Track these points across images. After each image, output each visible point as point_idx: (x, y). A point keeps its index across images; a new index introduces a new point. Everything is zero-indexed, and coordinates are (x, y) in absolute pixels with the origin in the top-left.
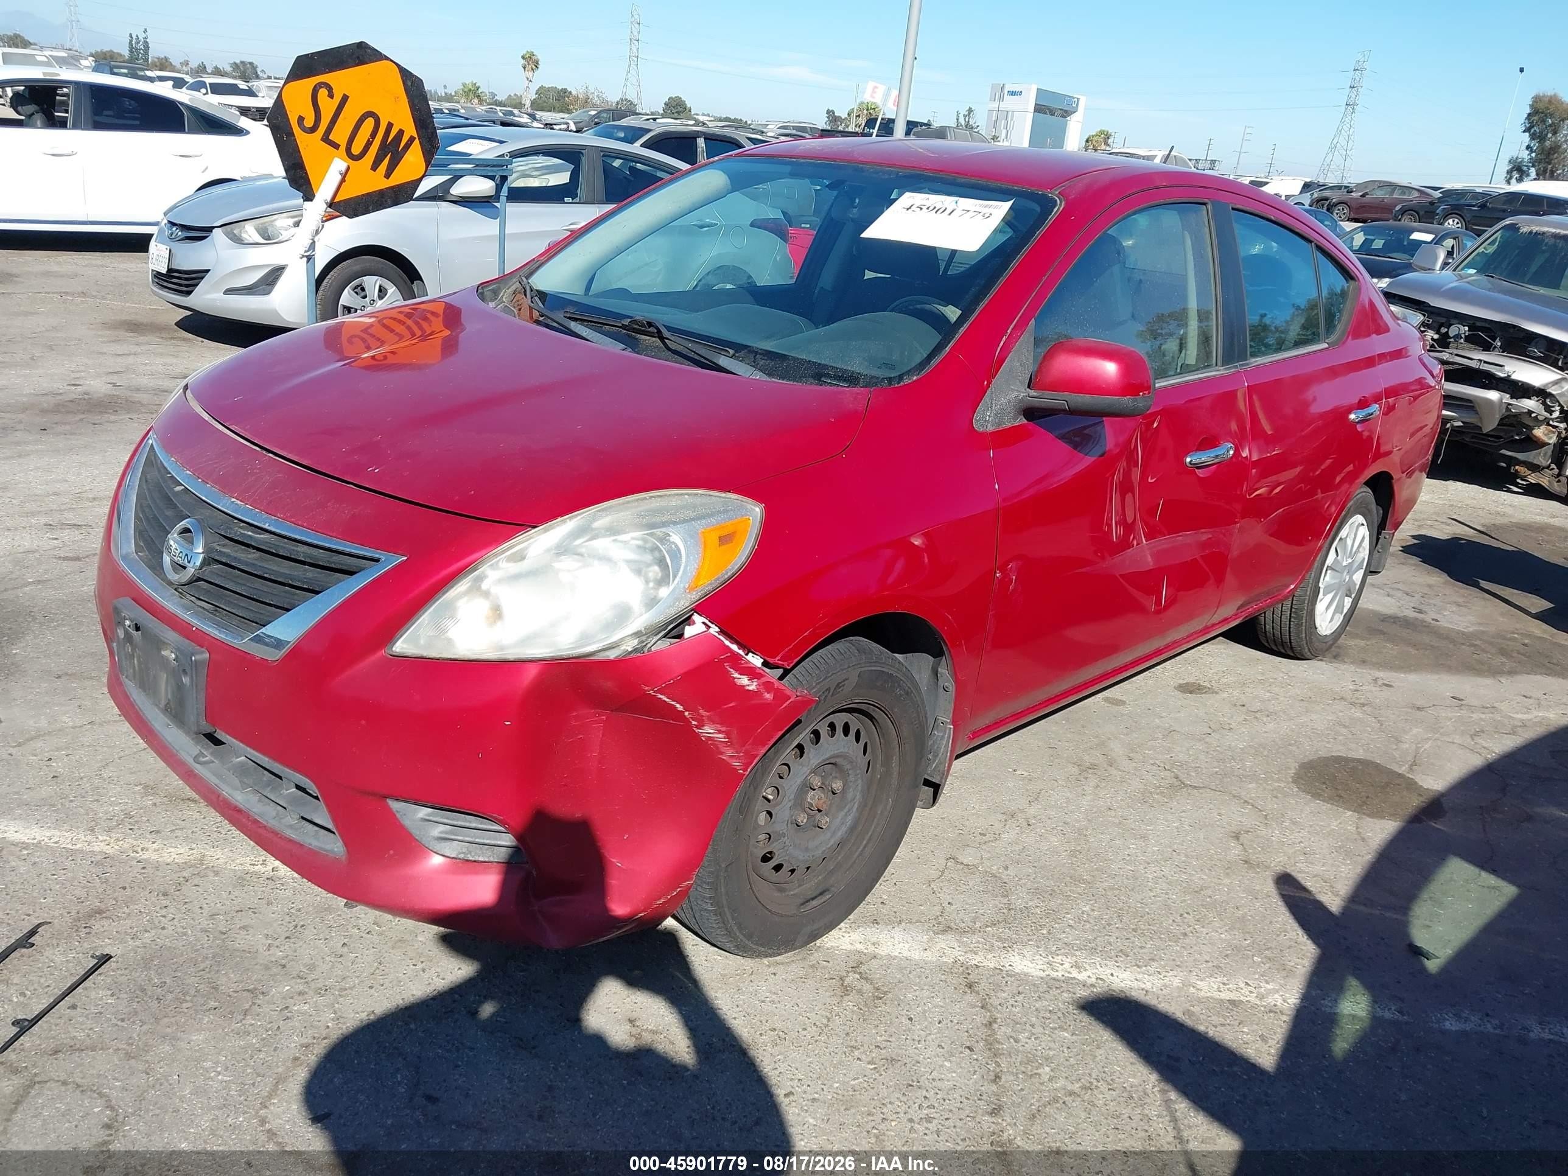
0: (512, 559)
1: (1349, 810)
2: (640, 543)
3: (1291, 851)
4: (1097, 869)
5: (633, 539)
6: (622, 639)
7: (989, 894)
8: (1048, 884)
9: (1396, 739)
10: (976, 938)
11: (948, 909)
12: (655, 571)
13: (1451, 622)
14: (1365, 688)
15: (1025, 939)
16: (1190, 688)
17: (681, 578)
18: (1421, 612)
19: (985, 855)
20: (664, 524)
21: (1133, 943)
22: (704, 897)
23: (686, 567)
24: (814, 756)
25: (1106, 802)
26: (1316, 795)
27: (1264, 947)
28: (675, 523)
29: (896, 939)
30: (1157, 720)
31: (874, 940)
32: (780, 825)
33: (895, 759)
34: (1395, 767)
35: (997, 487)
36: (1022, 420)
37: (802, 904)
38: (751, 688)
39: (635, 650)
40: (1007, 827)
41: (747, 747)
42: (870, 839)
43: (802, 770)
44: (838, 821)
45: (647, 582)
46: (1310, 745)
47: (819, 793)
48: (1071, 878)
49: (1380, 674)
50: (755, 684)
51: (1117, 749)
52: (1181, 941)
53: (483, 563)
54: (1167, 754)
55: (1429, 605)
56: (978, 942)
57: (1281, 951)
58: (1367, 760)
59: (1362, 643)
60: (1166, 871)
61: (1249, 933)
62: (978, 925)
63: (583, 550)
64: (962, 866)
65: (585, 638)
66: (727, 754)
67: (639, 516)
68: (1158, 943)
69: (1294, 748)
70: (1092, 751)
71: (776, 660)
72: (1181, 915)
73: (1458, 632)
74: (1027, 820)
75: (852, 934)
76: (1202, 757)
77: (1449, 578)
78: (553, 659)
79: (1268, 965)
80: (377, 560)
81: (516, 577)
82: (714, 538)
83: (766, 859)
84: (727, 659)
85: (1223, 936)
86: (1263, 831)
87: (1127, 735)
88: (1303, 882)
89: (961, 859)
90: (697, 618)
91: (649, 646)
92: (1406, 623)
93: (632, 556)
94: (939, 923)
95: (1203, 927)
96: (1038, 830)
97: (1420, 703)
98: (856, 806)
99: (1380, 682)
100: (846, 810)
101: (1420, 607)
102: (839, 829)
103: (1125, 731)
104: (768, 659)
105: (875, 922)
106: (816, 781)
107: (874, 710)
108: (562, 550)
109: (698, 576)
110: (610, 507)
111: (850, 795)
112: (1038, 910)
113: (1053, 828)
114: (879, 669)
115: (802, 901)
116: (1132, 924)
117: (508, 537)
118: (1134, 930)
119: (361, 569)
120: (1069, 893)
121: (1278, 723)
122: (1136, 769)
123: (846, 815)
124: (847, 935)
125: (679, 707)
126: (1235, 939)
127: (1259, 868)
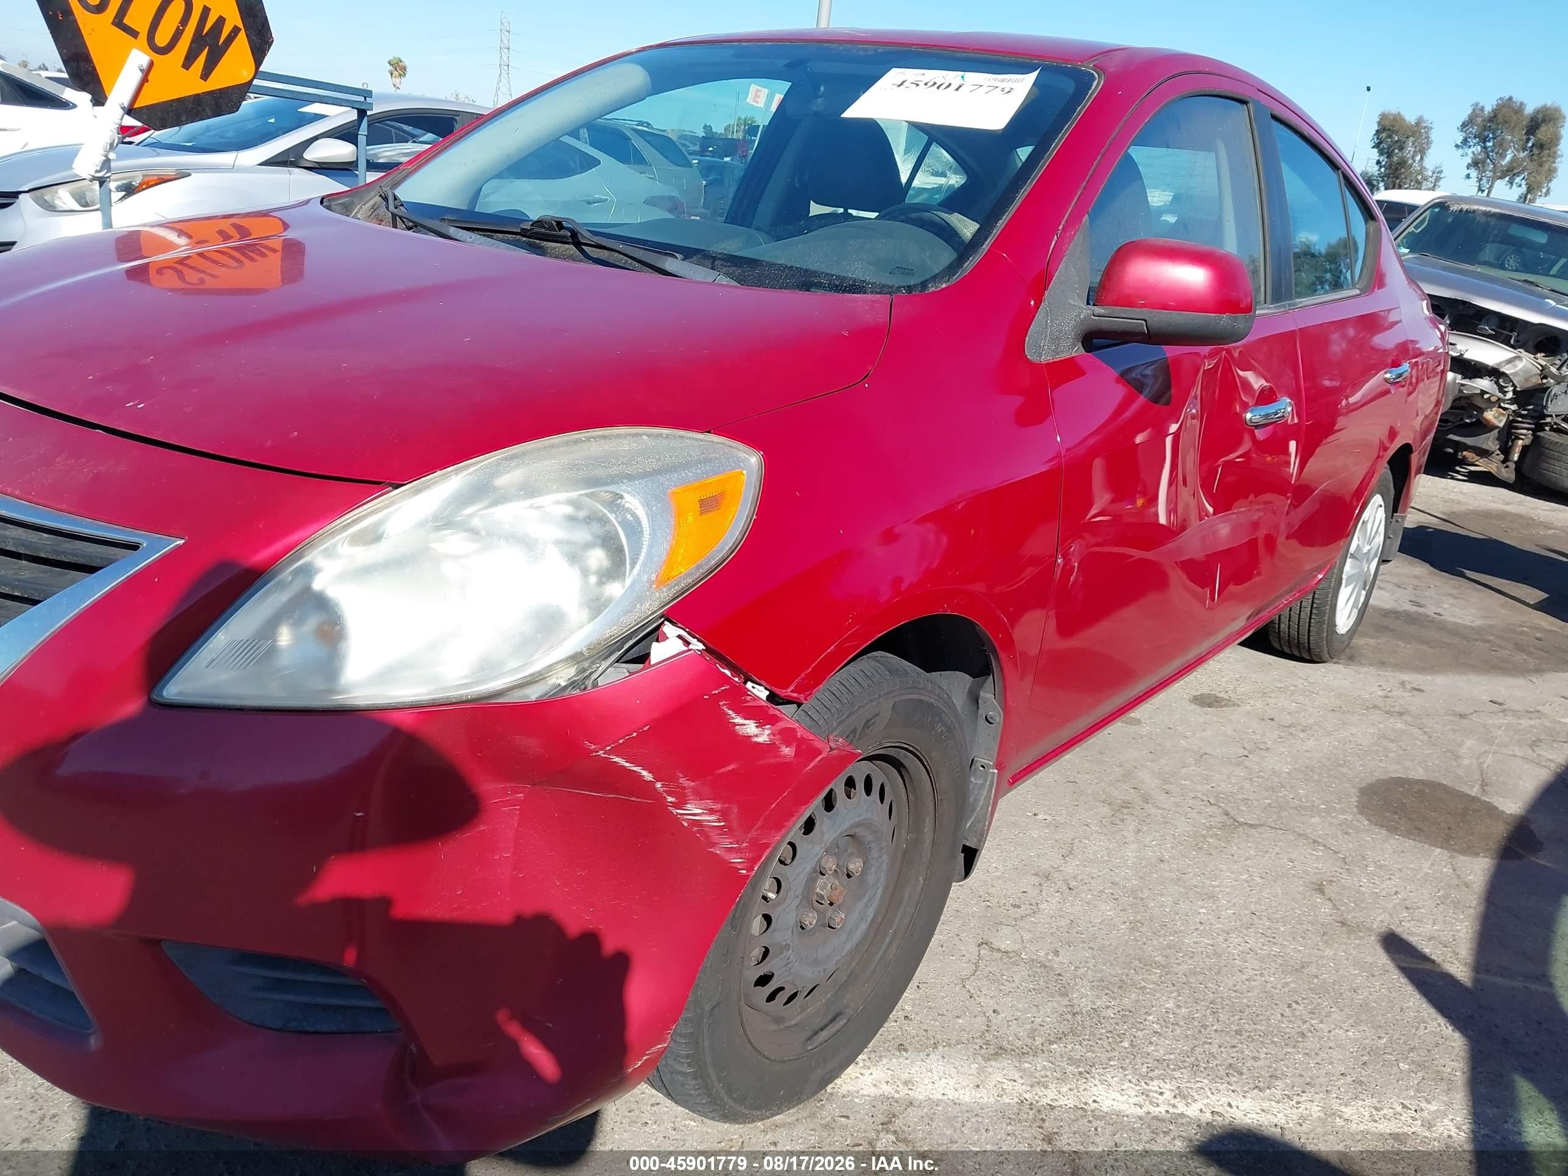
0: (356, 540)
1: (1436, 846)
2: (569, 510)
3: (1390, 906)
4: (1169, 947)
5: (558, 503)
6: (550, 668)
7: (1043, 994)
8: (1113, 972)
9: (1452, 753)
10: (1041, 1062)
11: (994, 1021)
12: (598, 557)
13: (1455, 616)
14: (1395, 693)
15: (1104, 1056)
16: (1206, 701)
17: (644, 564)
18: (1419, 605)
19: (1027, 936)
20: (613, 480)
21: (1242, 1052)
22: (679, 1056)
23: (651, 546)
24: (829, 828)
25: (1154, 852)
26: (1392, 829)
27: (1407, 1048)
28: (630, 478)
29: (935, 1073)
30: (1182, 741)
31: (906, 1076)
32: (782, 933)
33: (928, 823)
34: (1465, 789)
35: (1059, 439)
36: (1078, 351)
37: (809, 1039)
38: (760, 740)
39: (572, 684)
40: (1044, 893)
41: (753, 833)
42: (895, 933)
43: (812, 849)
44: (855, 915)
45: (585, 572)
46: (1361, 765)
47: (832, 879)
48: (1140, 960)
49: (1406, 677)
50: (767, 732)
51: (1149, 781)
52: (1301, 1045)
53: (311, 546)
54: (1208, 784)
55: (1425, 597)
56: (1045, 1068)
57: (1428, 1051)
58: (1432, 782)
59: (1372, 642)
60: (1252, 942)
61: (1380, 1027)
62: (1039, 1041)
63: (476, 522)
64: (1000, 955)
65: (487, 667)
66: (723, 847)
67: (574, 466)
68: (1273, 1050)
69: (1344, 770)
70: (1119, 784)
71: (788, 692)
72: (1289, 1006)
73: (1466, 627)
74: (1066, 881)
75: (873, 1070)
76: (1247, 786)
77: (1432, 568)
78: (433, 704)
79: (1420, 1074)
80: (135, 547)
81: (367, 571)
82: (693, 500)
83: (763, 981)
84: (723, 695)
85: (1350, 1034)
86: (1348, 881)
87: (1154, 761)
88: (1419, 947)
89: (996, 945)
90: (669, 629)
91: (594, 676)
92: (1410, 618)
93: (560, 534)
94: (987, 1043)
95: (1322, 1022)
96: (1083, 895)
97: (1460, 709)
98: (879, 892)
99: (1408, 687)
100: (865, 900)
101: (1418, 600)
102: (857, 928)
103: (1150, 756)
104: (778, 691)
105: (902, 1048)
106: (830, 864)
107: (905, 756)
108: (444, 521)
109: (670, 560)
110: (524, 454)
111: (871, 878)
112: (1110, 1013)
113: (1101, 892)
114: (916, 697)
115: (807, 1034)
116: (1232, 1023)
117: (353, 503)
118: (1238, 1032)
119: (110, 562)
120: (1143, 984)
121: (1316, 740)
122: (1177, 805)
123: (866, 906)
124: (867, 1072)
125: (647, 775)
126: (1367, 1038)
127: (1360, 931)
